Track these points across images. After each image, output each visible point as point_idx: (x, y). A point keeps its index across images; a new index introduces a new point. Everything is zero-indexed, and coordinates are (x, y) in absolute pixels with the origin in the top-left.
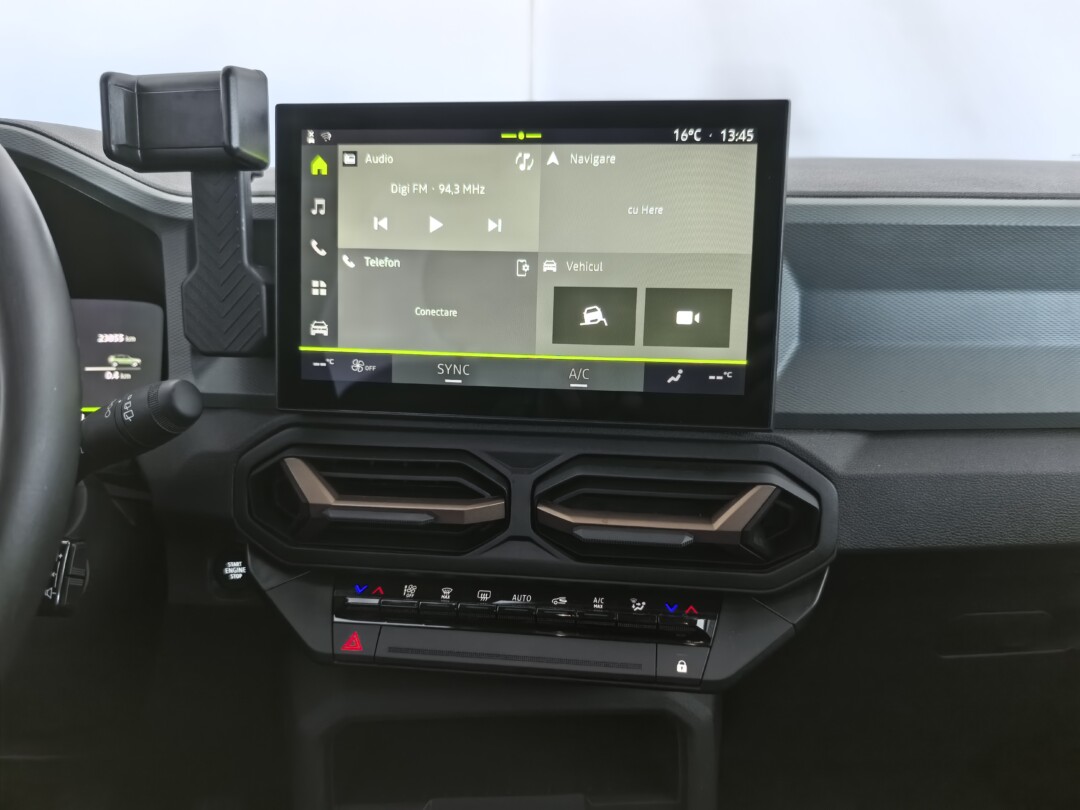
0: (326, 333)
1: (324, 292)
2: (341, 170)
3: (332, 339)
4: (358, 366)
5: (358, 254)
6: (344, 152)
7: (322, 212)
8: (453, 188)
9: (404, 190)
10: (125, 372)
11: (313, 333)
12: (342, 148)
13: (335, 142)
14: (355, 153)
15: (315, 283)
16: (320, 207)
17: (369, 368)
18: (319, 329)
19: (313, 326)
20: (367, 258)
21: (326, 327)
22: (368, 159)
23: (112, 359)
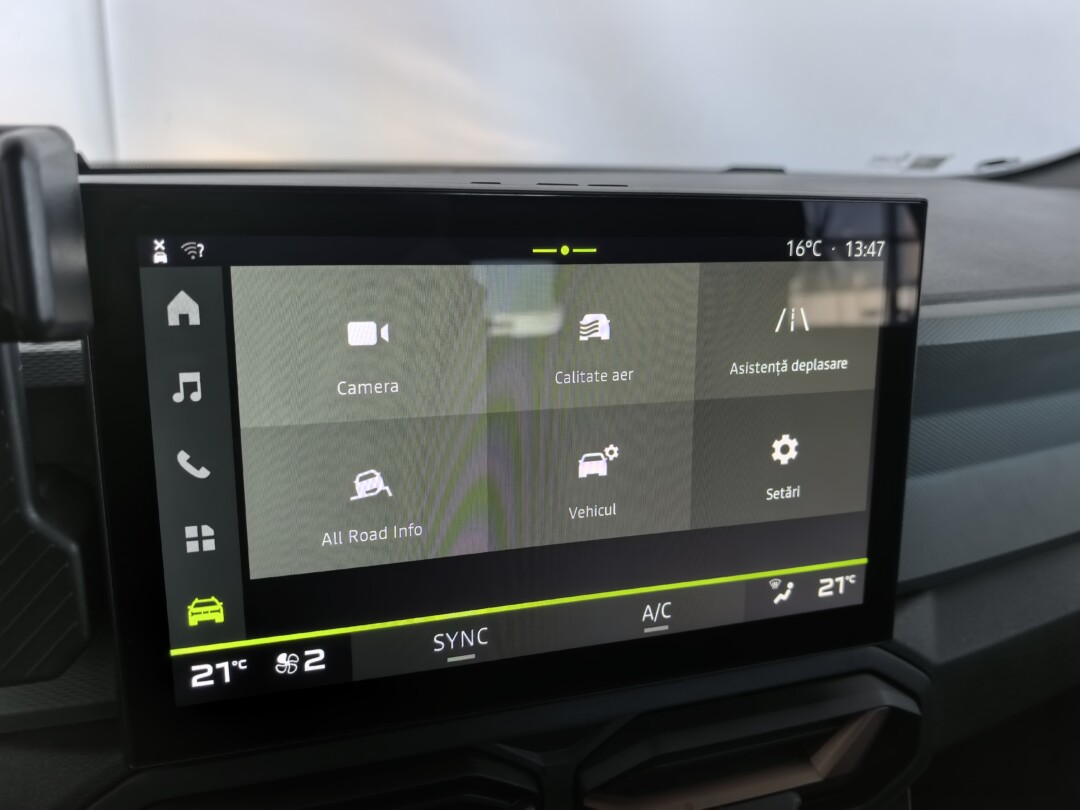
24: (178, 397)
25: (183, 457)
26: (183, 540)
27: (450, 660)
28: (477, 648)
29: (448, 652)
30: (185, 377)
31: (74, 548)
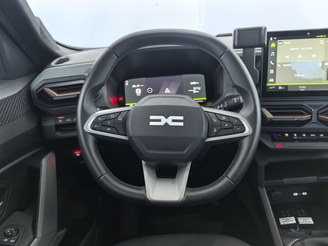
0: (273, 81)
1: (273, 72)
2: (278, 46)
3: (274, 82)
4: (280, 88)
5: (281, 64)
6: (279, 42)
7: (273, 55)
8: (305, 48)
9: (293, 49)
10: (197, 91)
11: (270, 81)
12: (278, 41)
13: (277, 39)
14: (282, 42)
15: (271, 71)
16: (273, 54)
17: (283, 88)
18: (271, 80)
19: (270, 80)
20: (284, 65)
21: (273, 80)
22: (285, 43)
23: (194, 88)
24: (271, 55)
25: (271, 62)
26: (270, 72)
27: (301, 90)
28: (305, 89)
29: (301, 89)
30: (272, 53)
31: (258, 72)
